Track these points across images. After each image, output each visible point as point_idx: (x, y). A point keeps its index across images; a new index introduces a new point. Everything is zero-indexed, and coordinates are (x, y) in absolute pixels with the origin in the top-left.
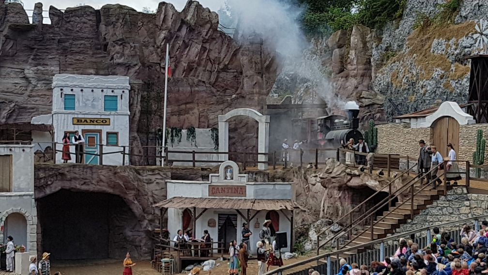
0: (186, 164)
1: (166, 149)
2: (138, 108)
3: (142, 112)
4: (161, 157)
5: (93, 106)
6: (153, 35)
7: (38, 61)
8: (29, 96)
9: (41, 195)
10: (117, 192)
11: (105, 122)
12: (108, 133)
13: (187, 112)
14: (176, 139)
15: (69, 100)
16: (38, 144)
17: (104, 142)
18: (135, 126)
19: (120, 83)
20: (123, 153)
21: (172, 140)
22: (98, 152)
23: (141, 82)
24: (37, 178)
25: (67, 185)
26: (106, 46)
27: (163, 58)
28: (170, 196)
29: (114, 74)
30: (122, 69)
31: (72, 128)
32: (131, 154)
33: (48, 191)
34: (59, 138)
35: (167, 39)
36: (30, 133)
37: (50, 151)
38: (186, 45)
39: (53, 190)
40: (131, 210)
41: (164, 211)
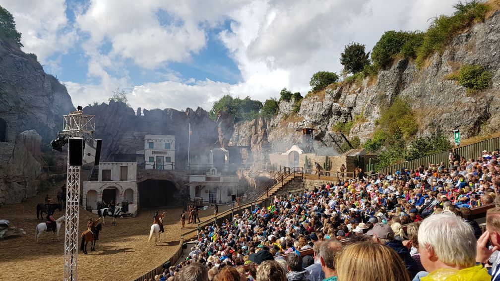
0: (197, 169)
1: (189, 163)
4: (187, 166)
5: (161, 147)
6: (184, 120)
7: (139, 130)
8: (135, 143)
9: (140, 182)
11: (166, 153)
12: (166, 157)
16: (139, 161)
18: (177, 154)
19: (171, 138)
20: (172, 165)
21: (192, 160)
22: (162, 165)
24: (138, 175)
25: (150, 178)
26: (166, 124)
28: (190, 182)
29: (169, 135)
30: (172, 133)
31: (152, 156)
32: (175, 165)
33: (142, 180)
34: (147, 159)
35: (190, 122)
36: (135, 158)
39: (145, 180)
40: (175, 187)
41: (188, 187)
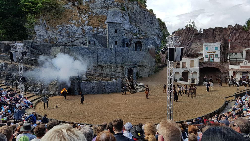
0: (234, 61)
1: (229, 58)
2: (222, 49)
3: (223, 50)
4: (228, 60)
5: (212, 49)
6: (227, 33)
7: (200, 40)
8: (198, 48)
9: (200, 68)
10: (217, 67)
11: (215, 52)
12: (215, 55)
13: (235, 49)
14: (232, 55)
15: (207, 48)
16: (200, 58)
17: (214, 57)
18: (222, 53)
19: (219, 44)
20: (219, 59)
21: (231, 56)
22: (213, 59)
23: (223, 43)
24: (199, 64)
25: (206, 66)
26: (215, 36)
27: (229, 37)
28: (230, 68)
29: (217, 42)
30: (219, 41)
31: (207, 54)
32: (221, 59)
34: (204, 56)
35: (230, 33)
36: (198, 56)
37: (202, 59)
38: (235, 34)
39: (203, 67)
40: (220, 71)
41: (228, 71)
